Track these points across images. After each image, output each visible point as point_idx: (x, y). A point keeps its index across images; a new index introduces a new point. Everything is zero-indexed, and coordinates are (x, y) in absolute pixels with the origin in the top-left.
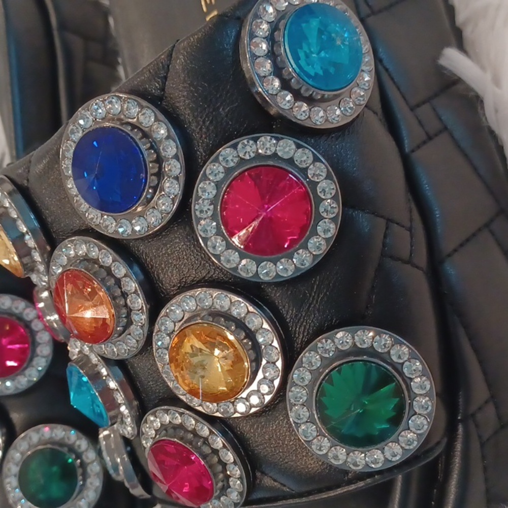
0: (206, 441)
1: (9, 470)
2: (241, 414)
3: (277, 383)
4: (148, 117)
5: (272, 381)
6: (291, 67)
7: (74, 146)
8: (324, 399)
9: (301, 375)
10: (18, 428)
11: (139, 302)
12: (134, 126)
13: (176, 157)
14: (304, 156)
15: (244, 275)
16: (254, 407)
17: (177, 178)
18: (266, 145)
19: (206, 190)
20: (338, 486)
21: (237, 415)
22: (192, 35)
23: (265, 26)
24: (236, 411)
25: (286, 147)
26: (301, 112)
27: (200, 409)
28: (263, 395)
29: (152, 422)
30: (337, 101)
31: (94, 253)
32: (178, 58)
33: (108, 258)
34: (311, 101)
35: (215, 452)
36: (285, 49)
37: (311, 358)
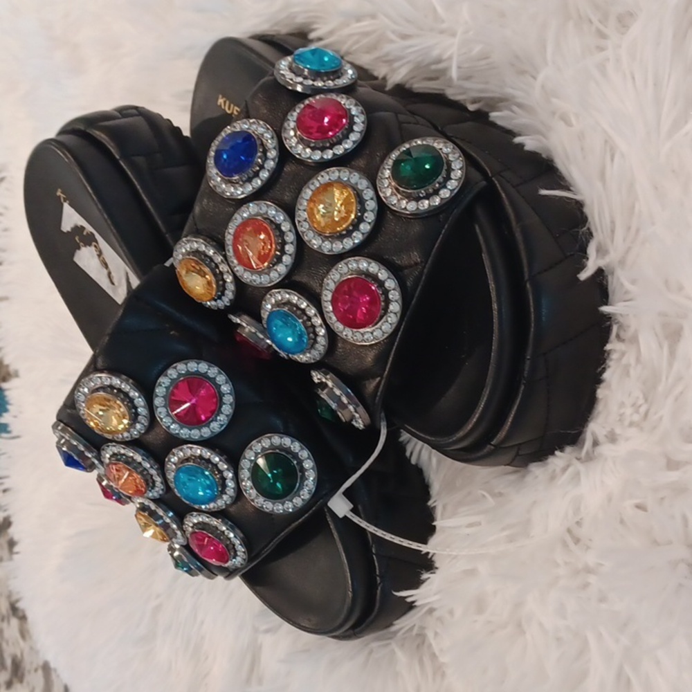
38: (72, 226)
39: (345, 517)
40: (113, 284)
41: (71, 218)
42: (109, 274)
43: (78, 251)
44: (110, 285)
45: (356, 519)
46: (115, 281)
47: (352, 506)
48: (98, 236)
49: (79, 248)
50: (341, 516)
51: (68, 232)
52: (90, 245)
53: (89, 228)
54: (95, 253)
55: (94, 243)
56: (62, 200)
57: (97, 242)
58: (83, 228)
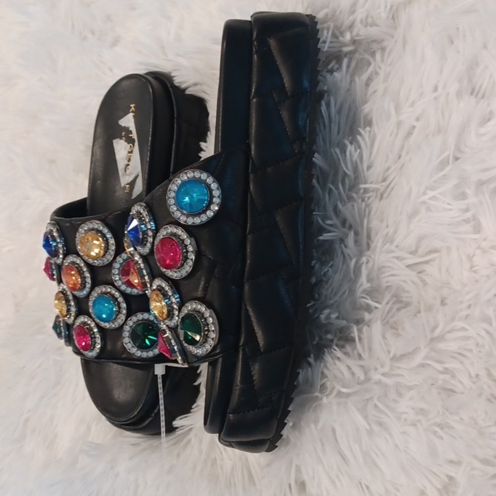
1: (126, 329)
38: (127, 126)
39: (157, 375)
40: (125, 170)
41: (128, 121)
42: (127, 165)
43: (118, 139)
44: (123, 170)
45: (160, 380)
46: (128, 172)
47: (164, 373)
48: (136, 144)
49: (121, 139)
51: (121, 126)
52: (128, 143)
54: (128, 149)
55: (131, 145)
56: (131, 111)
57: (134, 145)
58: (131, 132)
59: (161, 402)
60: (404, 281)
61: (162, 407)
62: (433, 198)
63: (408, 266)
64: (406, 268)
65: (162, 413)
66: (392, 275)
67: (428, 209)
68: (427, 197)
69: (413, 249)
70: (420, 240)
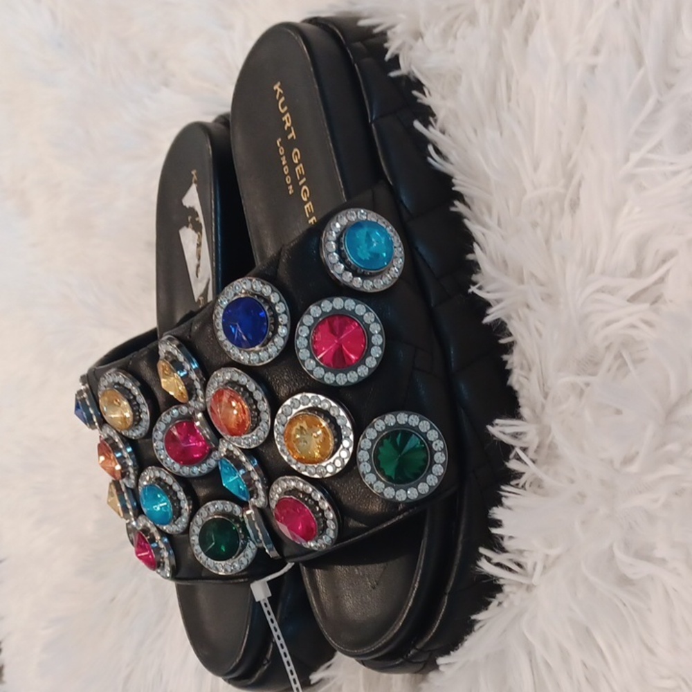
0: (310, 496)
1: (194, 531)
2: (331, 473)
3: (351, 450)
4: (267, 290)
5: (348, 449)
6: (350, 259)
7: (222, 311)
8: (380, 449)
9: (365, 443)
10: (201, 501)
11: (264, 406)
12: (258, 296)
13: (285, 313)
14: (360, 309)
15: (328, 382)
16: (339, 468)
17: (285, 325)
18: (338, 303)
19: (303, 332)
20: (393, 517)
21: (328, 475)
22: (292, 242)
23: (334, 235)
24: (327, 472)
25: (350, 304)
26: (358, 282)
27: (306, 473)
28: (343, 459)
29: (276, 489)
30: (380, 276)
31: (236, 377)
32: (284, 255)
33: (244, 379)
34: (364, 276)
35: (322, 511)
36: (345, 248)
37: (371, 433)
38: (191, 206)
39: (259, 602)
41: (192, 199)
42: (198, 266)
43: (185, 228)
44: (195, 275)
45: (267, 609)
46: (199, 275)
47: (270, 595)
48: (204, 231)
49: (187, 226)
50: (257, 600)
51: (185, 207)
52: (196, 231)
53: (201, 219)
54: (196, 241)
55: (199, 233)
56: (193, 181)
57: (201, 233)
58: (197, 214)
59: (277, 633)
60: (633, 326)
61: (280, 642)
62: (644, 162)
63: (633, 299)
64: (628, 303)
65: (283, 650)
66: (608, 324)
67: (641, 188)
68: (630, 164)
69: (633, 267)
70: (641, 246)
